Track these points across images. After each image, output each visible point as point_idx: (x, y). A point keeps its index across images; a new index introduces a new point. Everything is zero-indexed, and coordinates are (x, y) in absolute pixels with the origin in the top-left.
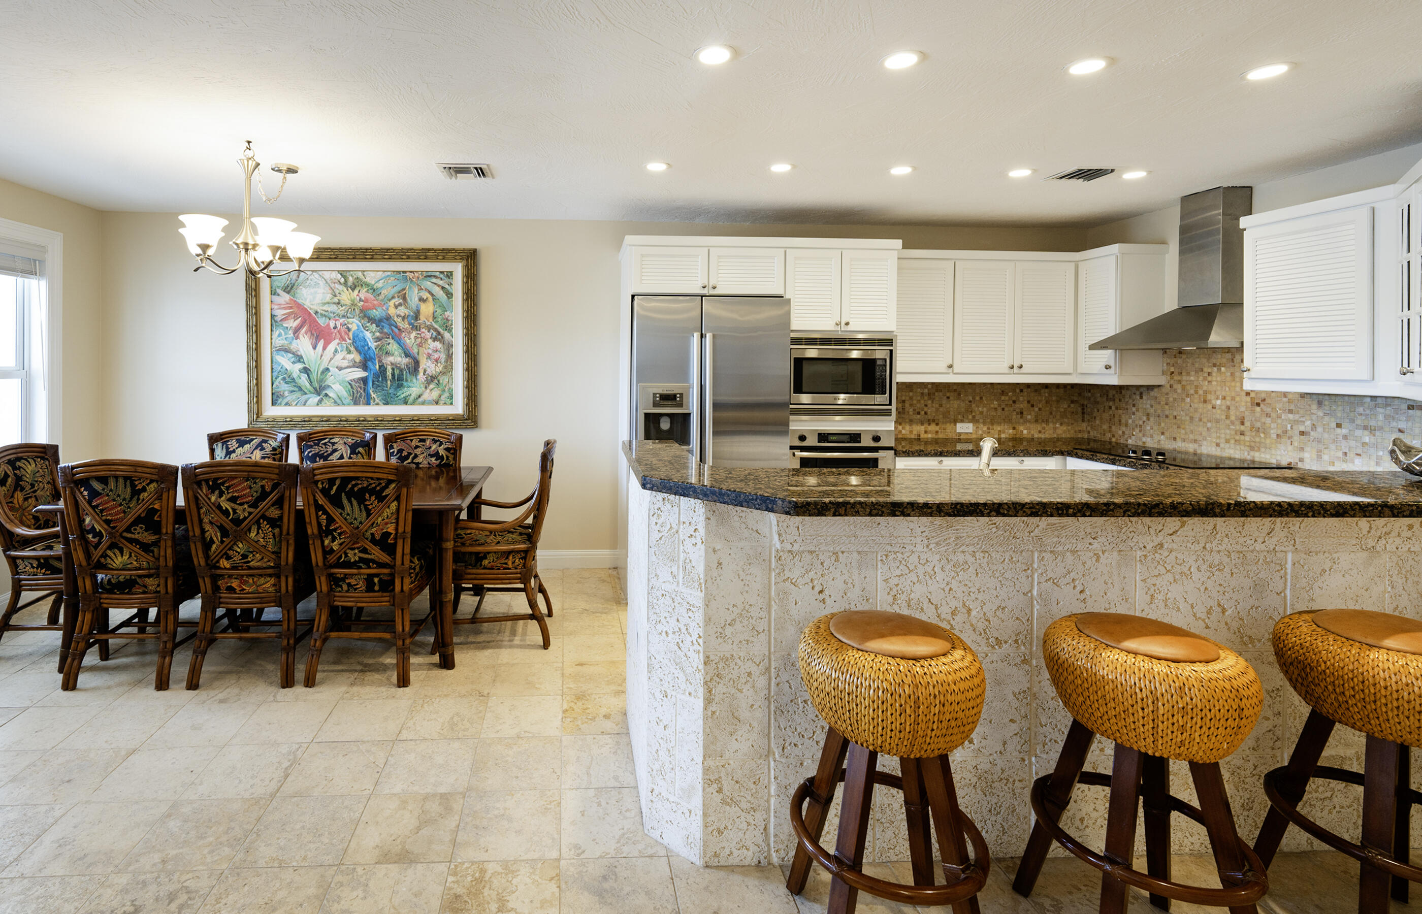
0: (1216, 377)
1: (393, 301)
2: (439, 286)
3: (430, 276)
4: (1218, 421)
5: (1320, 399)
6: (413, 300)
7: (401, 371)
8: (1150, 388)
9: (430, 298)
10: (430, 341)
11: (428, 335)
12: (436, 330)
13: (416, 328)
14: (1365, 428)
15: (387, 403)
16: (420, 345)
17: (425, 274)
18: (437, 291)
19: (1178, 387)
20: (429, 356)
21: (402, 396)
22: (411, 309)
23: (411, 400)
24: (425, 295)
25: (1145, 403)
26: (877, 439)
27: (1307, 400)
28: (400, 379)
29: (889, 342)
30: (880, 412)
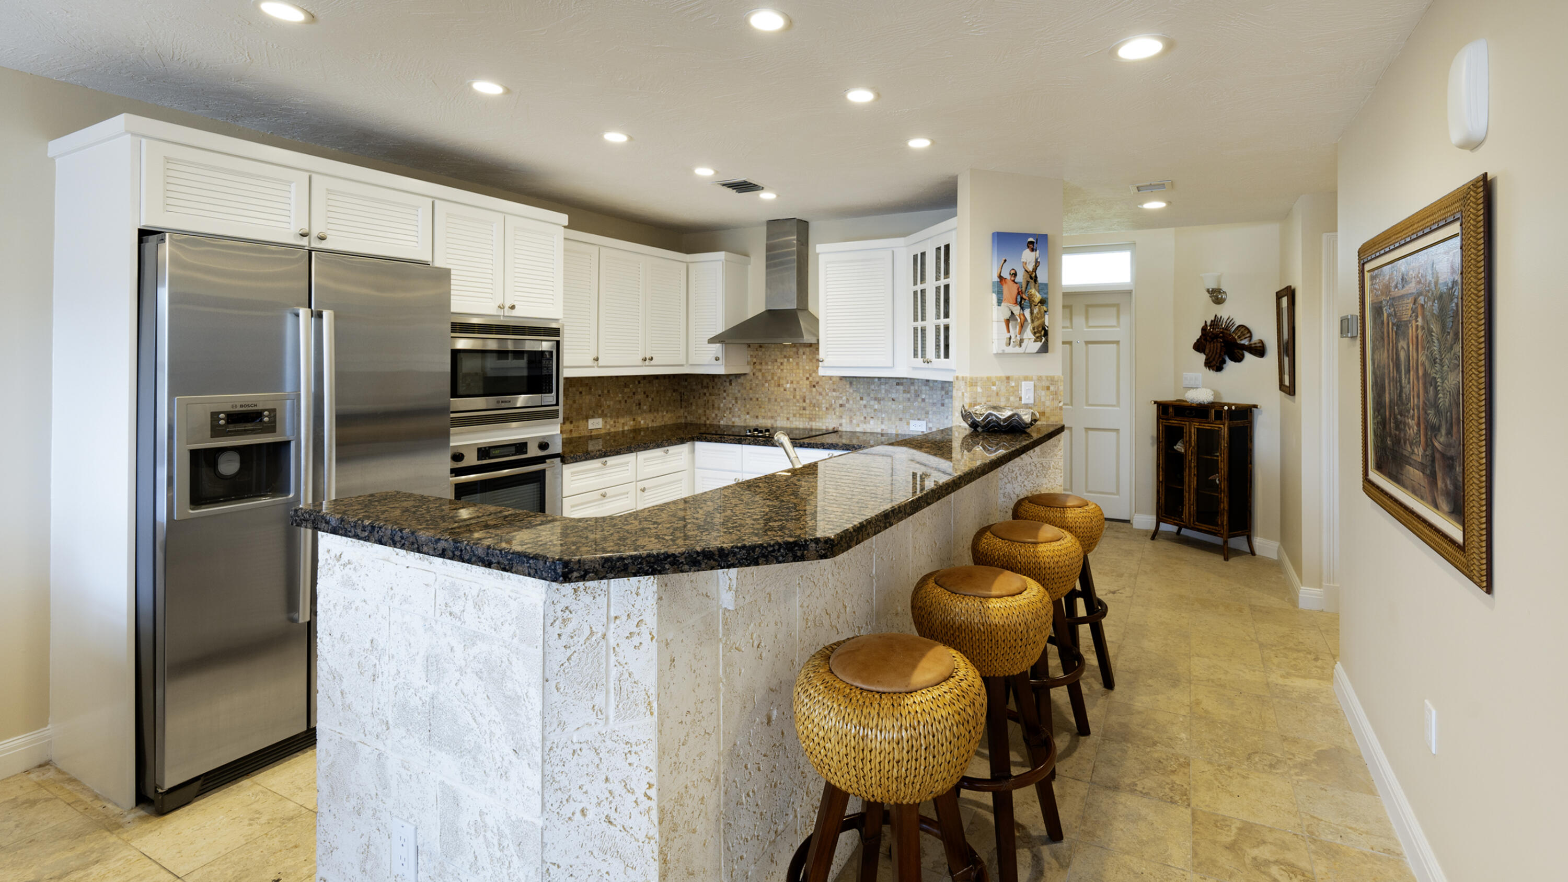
0: (786, 366)
4: (788, 400)
5: (851, 380)
8: (737, 376)
14: (876, 399)
19: (759, 375)
25: (734, 389)
26: (543, 446)
27: (844, 382)
29: (556, 332)
30: (553, 415)
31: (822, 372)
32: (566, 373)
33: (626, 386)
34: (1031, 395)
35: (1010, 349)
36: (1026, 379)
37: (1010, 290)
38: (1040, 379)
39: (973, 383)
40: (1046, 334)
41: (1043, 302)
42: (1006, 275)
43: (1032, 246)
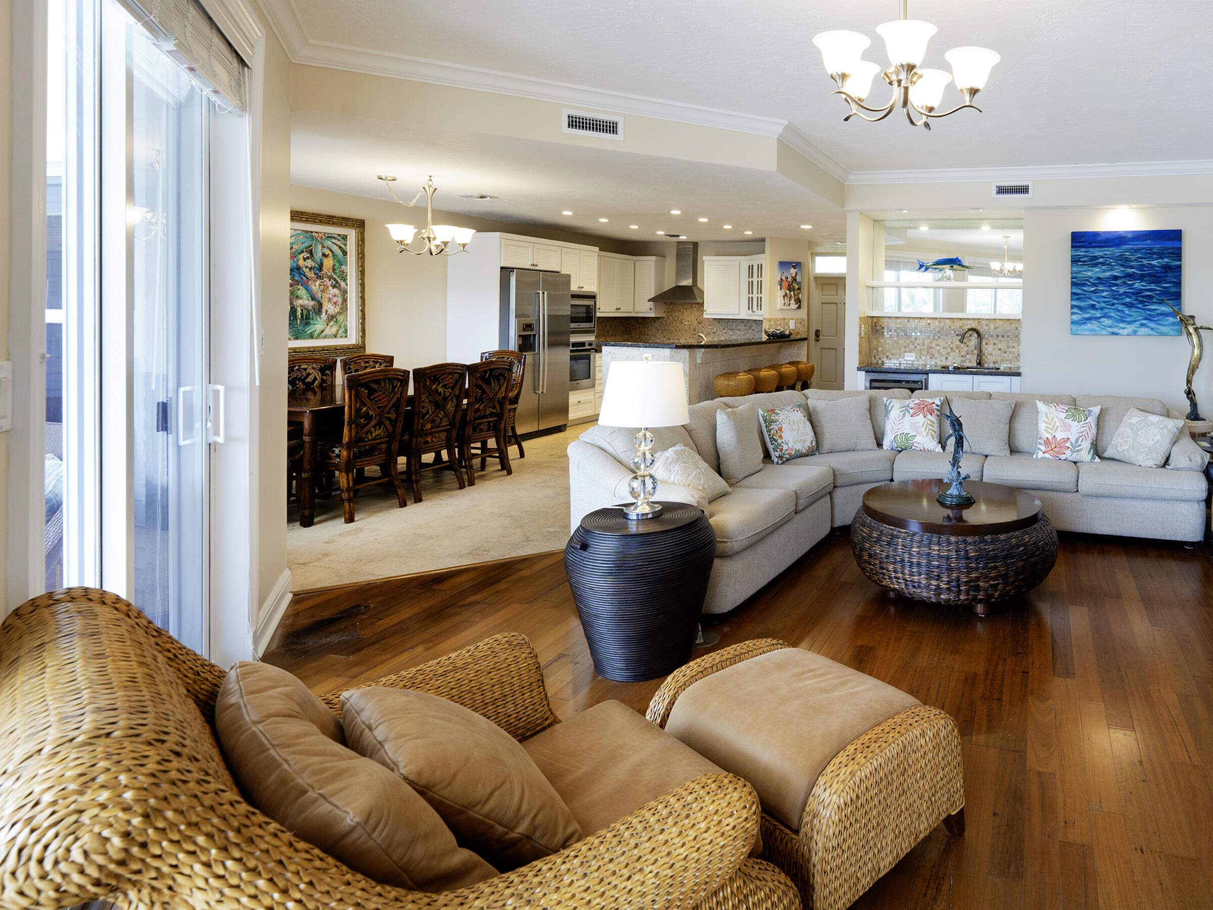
0: (685, 314)
1: (302, 255)
2: (337, 245)
3: (331, 237)
4: (686, 330)
5: (719, 320)
6: (318, 255)
7: (308, 311)
8: (659, 318)
9: (331, 255)
10: (330, 288)
11: (329, 283)
12: (335, 279)
13: (319, 277)
15: (297, 338)
16: (323, 291)
17: (327, 235)
18: (335, 248)
19: (671, 317)
20: (330, 300)
21: (309, 332)
22: (316, 262)
23: (316, 334)
24: (327, 252)
25: (657, 324)
26: (590, 344)
27: (715, 321)
28: (308, 318)
29: (593, 297)
30: (592, 332)
31: (705, 316)
32: (598, 315)
34: (794, 325)
35: (784, 307)
36: (792, 319)
37: (785, 284)
38: (797, 319)
39: (770, 320)
40: (800, 302)
41: (799, 289)
42: (784, 278)
43: (794, 267)
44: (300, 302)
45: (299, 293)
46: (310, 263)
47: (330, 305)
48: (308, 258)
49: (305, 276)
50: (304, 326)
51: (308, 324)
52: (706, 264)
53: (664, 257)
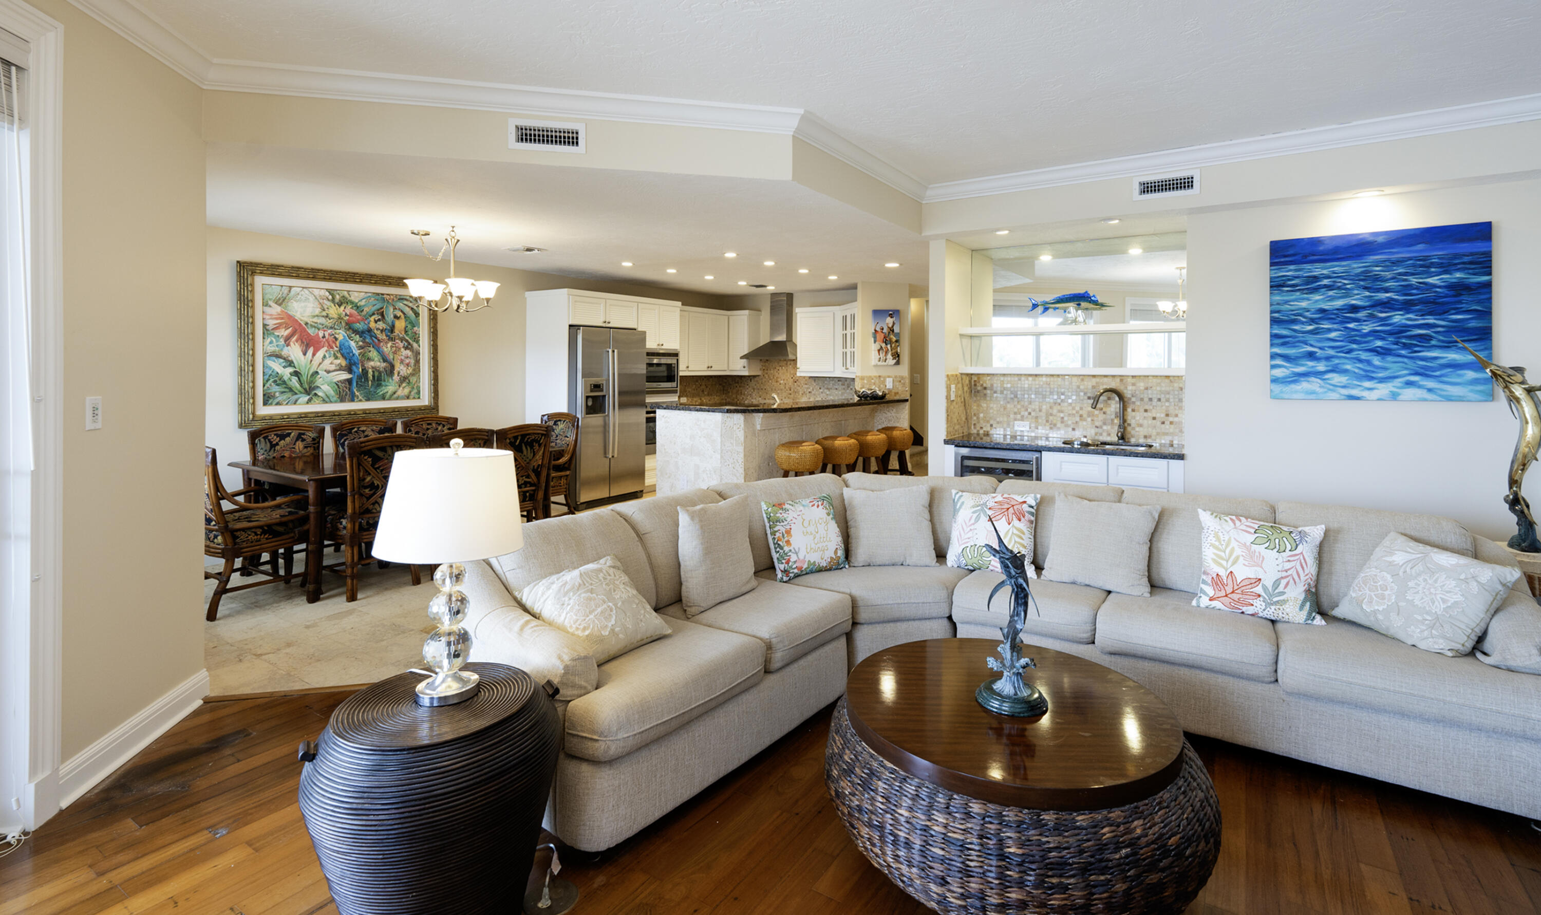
0: (781, 371)
1: (373, 317)
2: (409, 307)
3: (402, 299)
4: (782, 390)
5: (814, 378)
6: (390, 317)
7: (380, 373)
8: (754, 376)
9: (403, 316)
10: (402, 350)
11: (401, 345)
12: (407, 341)
13: (391, 339)
14: (827, 389)
15: (368, 400)
16: (395, 353)
17: (398, 297)
18: (407, 310)
19: (766, 376)
20: (402, 362)
21: (381, 393)
22: (388, 324)
23: (388, 396)
24: (399, 314)
25: (753, 383)
27: (811, 379)
28: (379, 379)
29: (676, 355)
30: (675, 392)
31: (798, 374)
32: (681, 374)
33: (697, 381)
34: (891, 384)
35: (880, 363)
36: (889, 377)
37: (880, 336)
38: (896, 377)
39: (862, 378)
40: (898, 356)
41: (897, 341)
42: (878, 329)
43: (891, 316)
44: (372, 363)
45: (371, 354)
46: (381, 325)
47: (402, 367)
48: (379, 320)
49: (376, 338)
50: (376, 388)
51: (379, 385)
52: (798, 316)
53: (760, 311)
